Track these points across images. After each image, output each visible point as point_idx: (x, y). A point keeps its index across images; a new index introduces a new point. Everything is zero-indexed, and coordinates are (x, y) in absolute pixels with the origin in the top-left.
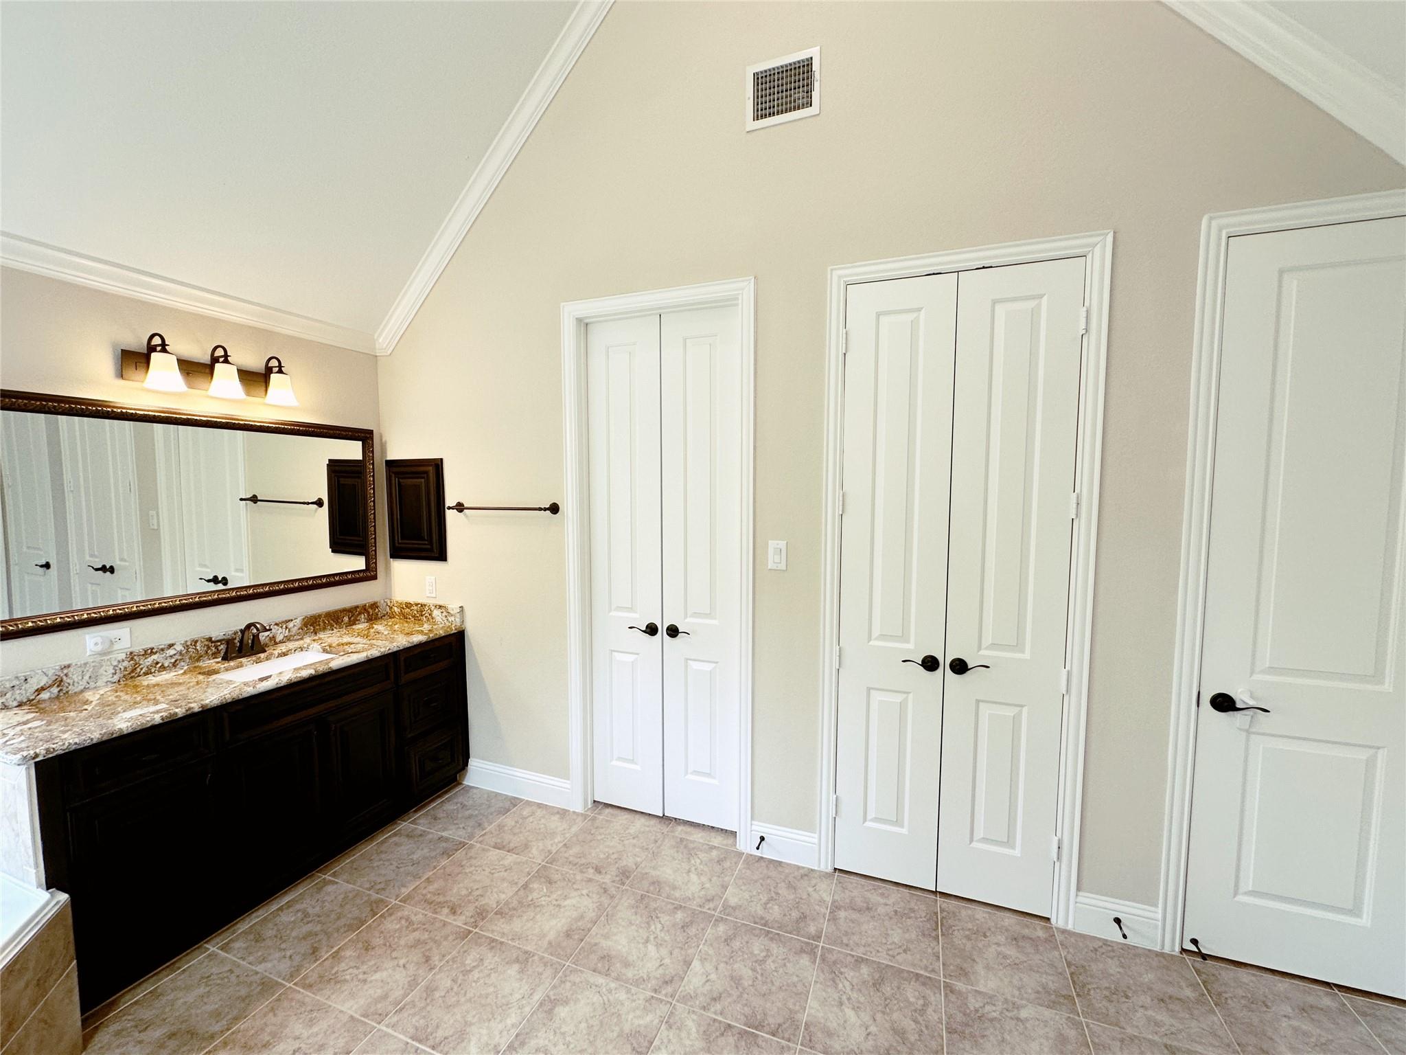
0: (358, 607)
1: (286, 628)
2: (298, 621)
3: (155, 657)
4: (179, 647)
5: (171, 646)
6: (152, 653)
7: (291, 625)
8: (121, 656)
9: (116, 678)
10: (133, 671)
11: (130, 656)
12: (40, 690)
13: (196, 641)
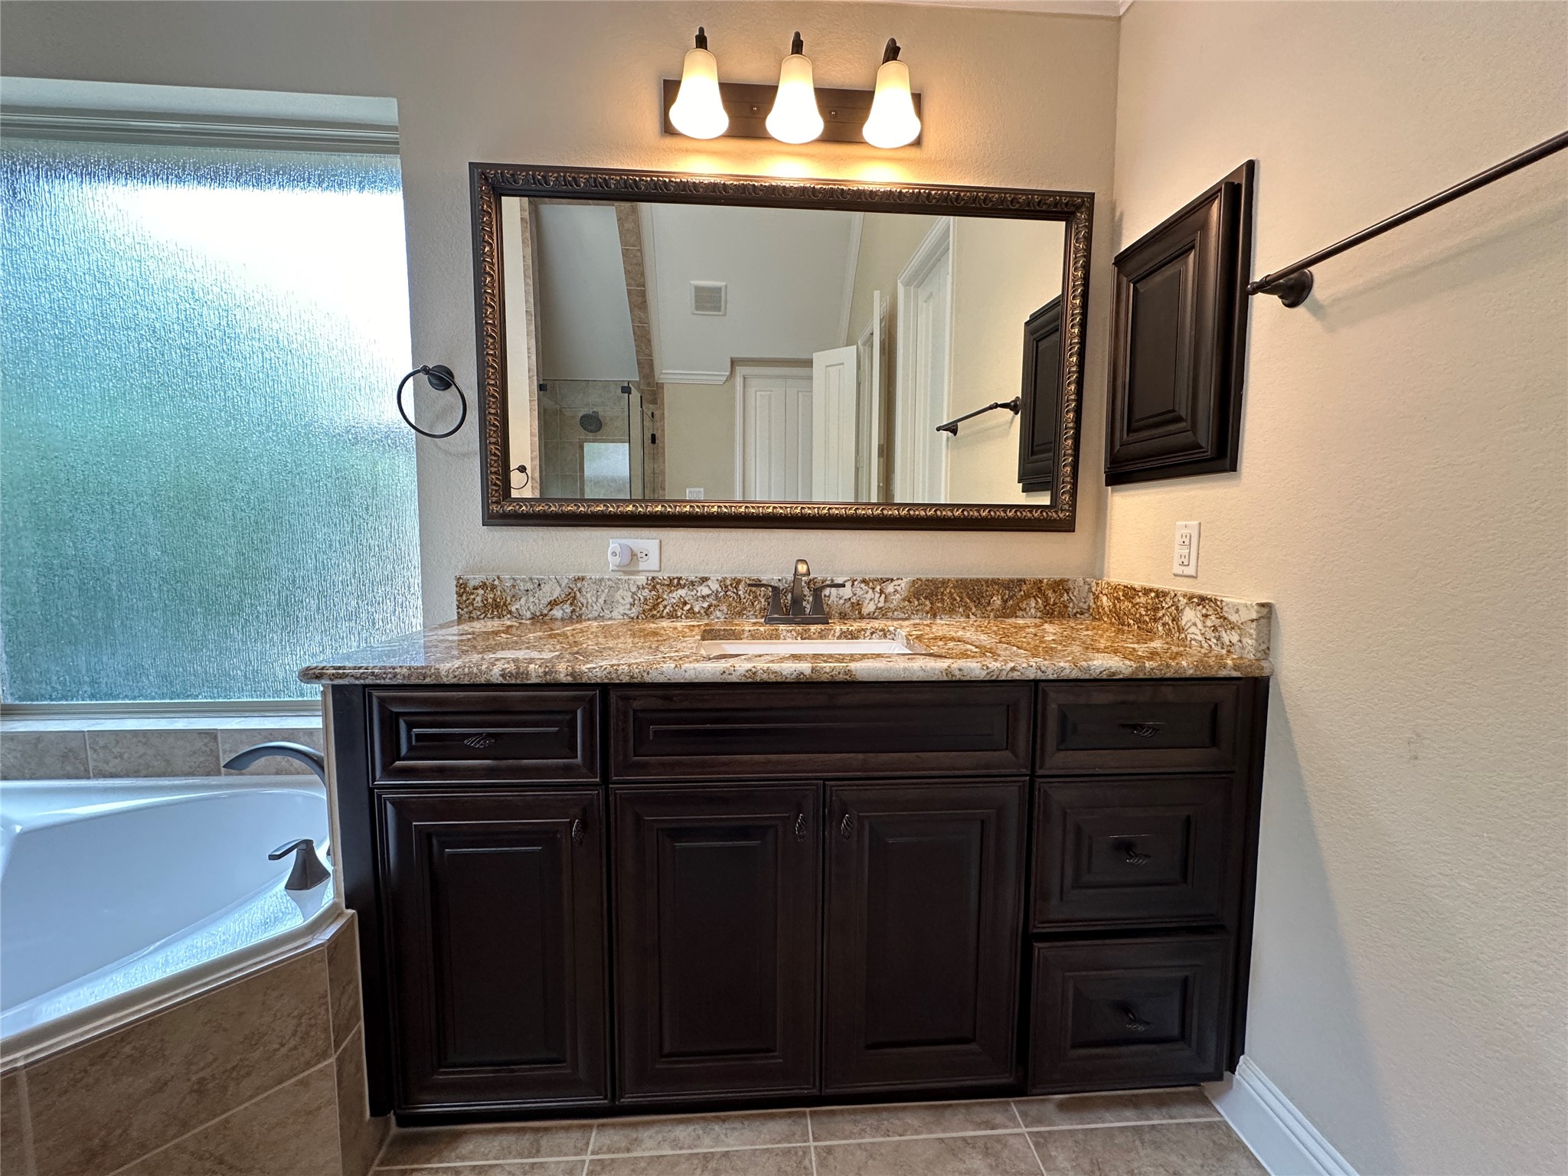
1: (881, 592)
2: (903, 584)
3: (682, 592)
4: (715, 586)
5: (704, 580)
6: (679, 586)
7: (890, 588)
8: (641, 579)
9: (634, 612)
10: (655, 607)
11: (653, 584)
12: (553, 604)
13: (739, 582)
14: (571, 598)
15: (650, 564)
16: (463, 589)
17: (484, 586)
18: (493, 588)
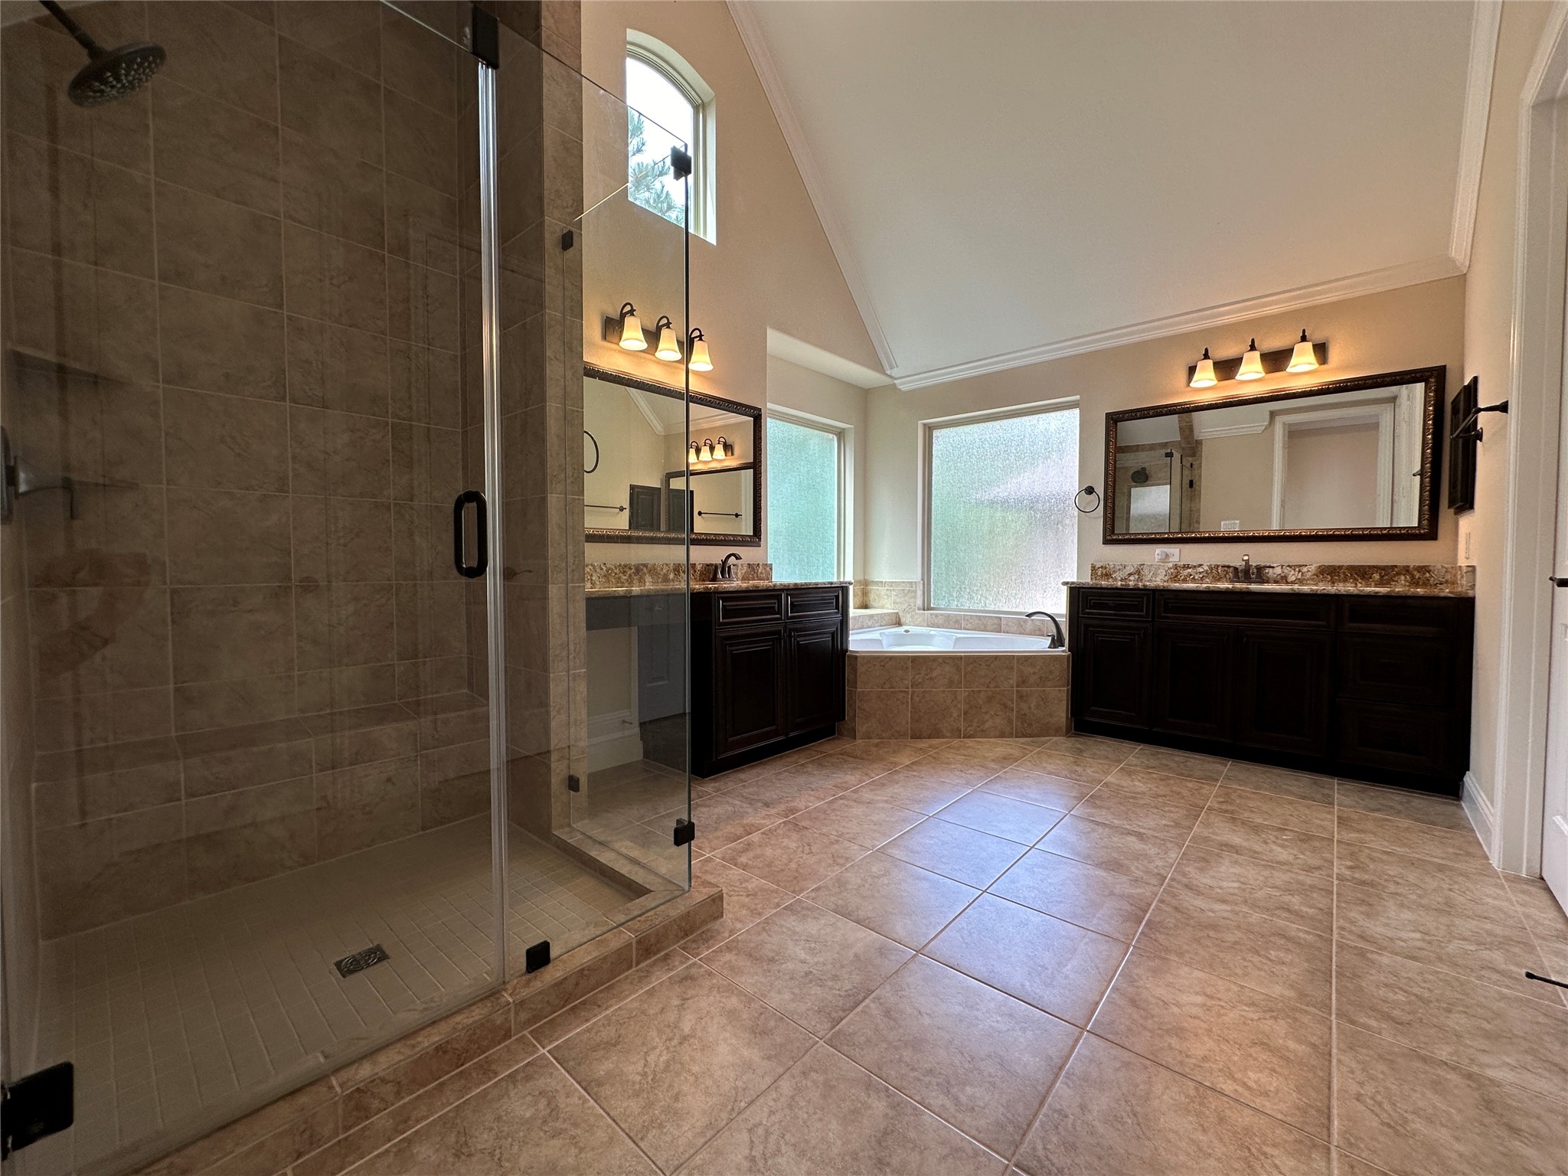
0: (1396, 566)
1: (1299, 571)
2: (1313, 567)
3: (1190, 570)
4: (1206, 568)
5: (1200, 565)
6: (1188, 568)
7: (1305, 569)
8: (1170, 565)
9: (1166, 578)
10: (1176, 576)
11: (1176, 567)
12: (1130, 575)
13: (1218, 566)
14: (1138, 572)
15: (1175, 559)
16: (1094, 568)
17: (1102, 567)
18: (1106, 568)
